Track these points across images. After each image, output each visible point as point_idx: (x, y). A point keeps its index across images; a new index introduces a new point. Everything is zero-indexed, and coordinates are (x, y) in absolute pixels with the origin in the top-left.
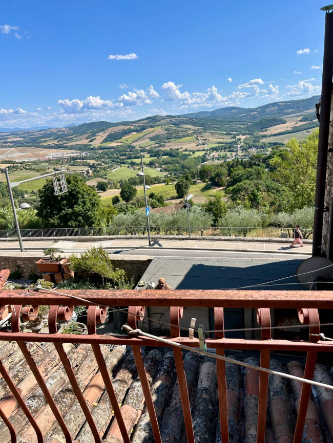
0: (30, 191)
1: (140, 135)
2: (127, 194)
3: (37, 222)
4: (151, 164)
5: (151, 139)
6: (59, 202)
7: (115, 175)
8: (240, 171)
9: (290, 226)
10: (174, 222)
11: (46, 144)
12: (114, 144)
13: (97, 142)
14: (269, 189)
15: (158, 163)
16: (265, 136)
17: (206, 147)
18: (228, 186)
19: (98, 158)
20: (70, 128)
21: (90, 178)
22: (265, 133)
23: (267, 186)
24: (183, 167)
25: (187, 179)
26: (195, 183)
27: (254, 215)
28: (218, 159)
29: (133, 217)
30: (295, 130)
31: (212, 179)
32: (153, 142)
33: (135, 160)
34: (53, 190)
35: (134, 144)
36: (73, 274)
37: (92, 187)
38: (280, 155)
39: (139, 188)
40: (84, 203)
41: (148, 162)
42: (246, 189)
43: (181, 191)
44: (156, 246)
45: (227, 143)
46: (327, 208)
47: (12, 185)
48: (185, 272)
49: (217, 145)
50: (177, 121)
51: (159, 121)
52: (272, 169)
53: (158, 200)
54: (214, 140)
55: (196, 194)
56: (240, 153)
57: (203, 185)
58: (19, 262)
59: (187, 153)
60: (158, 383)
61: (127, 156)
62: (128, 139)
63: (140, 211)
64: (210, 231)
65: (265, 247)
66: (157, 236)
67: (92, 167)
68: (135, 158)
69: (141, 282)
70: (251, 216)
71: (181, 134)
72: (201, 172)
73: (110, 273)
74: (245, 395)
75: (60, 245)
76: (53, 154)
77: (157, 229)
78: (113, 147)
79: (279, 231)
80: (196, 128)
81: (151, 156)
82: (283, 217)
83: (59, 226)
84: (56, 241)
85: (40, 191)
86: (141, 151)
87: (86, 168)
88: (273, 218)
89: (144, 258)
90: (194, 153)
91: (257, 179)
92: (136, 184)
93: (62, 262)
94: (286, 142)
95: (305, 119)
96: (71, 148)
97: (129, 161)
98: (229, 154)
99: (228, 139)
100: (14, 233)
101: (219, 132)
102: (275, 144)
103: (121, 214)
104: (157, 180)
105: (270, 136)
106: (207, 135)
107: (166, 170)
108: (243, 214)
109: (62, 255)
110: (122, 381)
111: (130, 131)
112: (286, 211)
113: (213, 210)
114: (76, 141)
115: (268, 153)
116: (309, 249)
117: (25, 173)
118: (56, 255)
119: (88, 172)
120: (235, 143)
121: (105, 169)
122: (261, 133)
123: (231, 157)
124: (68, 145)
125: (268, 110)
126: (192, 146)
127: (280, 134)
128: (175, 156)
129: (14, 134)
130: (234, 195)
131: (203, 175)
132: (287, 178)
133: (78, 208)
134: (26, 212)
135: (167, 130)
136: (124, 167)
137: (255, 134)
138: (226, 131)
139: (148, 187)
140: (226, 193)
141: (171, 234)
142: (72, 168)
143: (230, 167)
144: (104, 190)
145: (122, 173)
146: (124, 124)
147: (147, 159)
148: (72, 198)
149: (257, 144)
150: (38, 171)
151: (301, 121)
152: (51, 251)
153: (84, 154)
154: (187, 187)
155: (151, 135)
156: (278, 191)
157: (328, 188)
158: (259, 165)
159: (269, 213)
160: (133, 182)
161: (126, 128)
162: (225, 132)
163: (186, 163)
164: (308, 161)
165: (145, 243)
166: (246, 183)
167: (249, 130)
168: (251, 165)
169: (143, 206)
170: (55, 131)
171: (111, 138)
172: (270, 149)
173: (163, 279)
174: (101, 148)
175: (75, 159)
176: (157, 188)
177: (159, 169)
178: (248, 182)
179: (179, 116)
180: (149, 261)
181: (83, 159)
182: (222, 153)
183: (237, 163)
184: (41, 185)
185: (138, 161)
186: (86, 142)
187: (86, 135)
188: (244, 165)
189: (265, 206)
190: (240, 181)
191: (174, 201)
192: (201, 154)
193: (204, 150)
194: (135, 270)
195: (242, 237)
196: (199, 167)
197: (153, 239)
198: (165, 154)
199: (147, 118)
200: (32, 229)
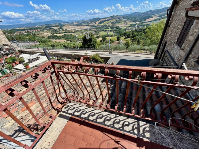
0: (80, 38)
1: (109, 22)
2: (104, 39)
3: (82, 46)
4: (111, 31)
5: (112, 23)
6: (87, 41)
7: (101, 34)
8: (136, 33)
9: (147, 50)
10: (116, 48)
11: (84, 25)
12: (101, 25)
13: (97, 24)
14: (143, 39)
15: (113, 30)
16: (145, 22)
17: (127, 26)
18: (132, 38)
19: (97, 29)
20: (90, 20)
21: (95, 35)
22: (145, 21)
23: (143, 38)
24: (120, 32)
25: (120, 35)
26: (122, 37)
27: (138, 47)
28: (130, 30)
29: (105, 46)
30: (155, 20)
31: (127, 36)
32: (112, 24)
34: (86, 38)
35: (107, 25)
36: (91, 59)
37: (95, 37)
38: (149, 29)
40: (93, 41)
42: (137, 39)
43: (118, 39)
44: (111, 54)
45: (133, 25)
46: (162, 45)
47: (76, 36)
48: (119, 61)
49: (130, 25)
50: (119, 17)
51: (114, 17)
52: (145, 33)
53: (112, 41)
54: (129, 23)
55: (123, 40)
56: (137, 28)
57: (125, 37)
58: (79, 56)
59: (121, 27)
60: (112, 86)
61: (104, 28)
62: (105, 23)
63: (107, 44)
64: (125, 51)
65: (140, 55)
66: (111, 51)
67: (95, 31)
68: (107, 29)
69: (108, 63)
70: (137, 47)
71: (120, 22)
72: (125, 33)
73: (100, 60)
74: (132, 90)
75: (88, 52)
76: (86, 28)
77: (111, 49)
78: (101, 26)
79: (144, 51)
80: (125, 20)
82: (146, 47)
83: (87, 47)
84: (87, 51)
85: (83, 38)
86: (108, 27)
87: (94, 32)
88: (143, 47)
90: (123, 27)
91: (140, 36)
92: (106, 37)
93: (89, 56)
94: (151, 24)
95: (159, 16)
96: (90, 26)
97: (105, 30)
98: (133, 28)
99: (134, 23)
100: (77, 49)
102: (148, 25)
103: (102, 45)
104: (112, 36)
105: (147, 22)
106: (128, 22)
107: (115, 33)
109: (89, 55)
110: (104, 84)
112: (147, 46)
113: (127, 44)
114: (91, 24)
115: (145, 28)
116: (153, 57)
117: (79, 33)
118: (87, 55)
119: (94, 33)
120: (136, 24)
121: (99, 32)
122: (144, 21)
123: (134, 29)
124: (89, 25)
125: (148, 13)
126: (123, 25)
127: (150, 21)
128: (117, 28)
129: (76, 22)
130: (133, 40)
131: (125, 34)
132: (149, 36)
133: (92, 43)
134: (79, 43)
135: (116, 20)
137: (142, 22)
139: (110, 37)
140: (131, 40)
141: (115, 51)
142: (90, 32)
143: (133, 32)
144: (98, 38)
145: (103, 33)
146: (104, 18)
147: (110, 29)
148: (90, 40)
149: (142, 25)
150: (82, 32)
151: (158, 17)
152: (86, 53)
154: (120, 38)
155: (111, 22)
156: (146, 40)
157: (164, 39)
158: (141, 32)
159: (142, 46)
160: (106, 36)
161: (105, 19)
162: (133, 21)
163: (120, 30)
164: (157, 30)
165: (108, 53)
166: (137, 37)
167: (141, 20)
168: (139, 32)
169: (108, 43)
170: (86, 21)
171: (101, 23)
172: (146, 27)
173: (113, 62)
174: (98, 26)
175: (91, 29)
176: (112, 38)
177: (113, 32)
178: (138, 37)
180: (110, 58)
181: (93, 29)
182: (131, 28)
184: (83, 36)
185: (107, 30)
186: (94, 24)
187: (94, 22)
188: (137, 32)
189: (141, 44)
190: (135, 36)
191: (116, 42)
192: (125, 28)
194: (106, 60)
195: (134, 52)
196: (124, 32)
197: (110, 52)
198: (115, 28)
199: (111, 16)
200: (81, 48)
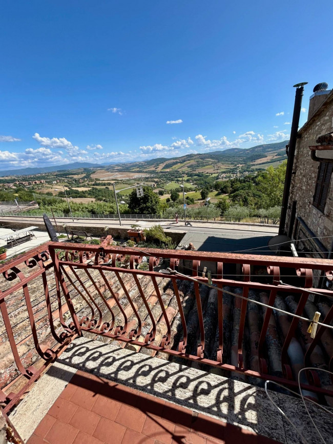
0: (125, 195)
1: (182, 165)
2: (174, 197)
3: (128, 210)
4: (188, 181)
5: (188, 167)
6: (139, 201)
7: (168, 187)
8: (238, 185)
9: (266, 217)
10: (199, 213)
11: (133, 170)
12: (168, 170)
13: (159, 169)
14: (254, 195)
15: (191, 180)
16: (254, 165)
17: (219, 171)
18: (231, 193)
19: (160, 178)
20: (145, 162)
21: (155, 188)
22: (254, 163)
23: (254, 194)
24: (206, 182)
25: (207, 189)
26: (212, 191)
27: (246, 210)
28: (226, 178)
29: (177, 209)
30: (272, 161)
31: (222, 189)
32: (189, 169)
33: (179, 179)
34: (136, 194)
35: (179, 170)
36: (145, 238)
37: (156, 193)
38: (262, 176)
39: (181, 194)
40: (152, 201)
41: (186, 180)
42: (241, 195)
43: (204, 196)
44: (189, 225)
45: (231, 169)
46: (290, 207)
47: (116, 192)
48: (204, 240)
49: (225, 170)
50: (202, 157)
51: (193, 157)
52: (257, 184)
53: (191, 201)
54: (223, 167)
55: (212, 197)
56: (239, 175)
57: (216, 192)
58: (119, 231)
59: (208, 174)
60: (187, 297)
61: (174, 176)
62: (176, 167)
63: (180, 206)
64: (219, 218)
65: (251, 228)
66: (189, 220)
67: (156, 182)
68: (179, 177)
69: (180, 244)
70: (243, 211)
71: (205, 164)
72: (216, 185)
73: (164, 239)
74: (234, 308)
75: (139, 223)
76: (137, 175)
77: (190, 217)
78: (167, 172)
79: (259, 220)
80: (214, 160)
81: (188, 176)
82: (262, 211)
83: (139, 213)
84: (137, 221)
85: (130, 195)
86: (183, 174)
87: (153, 183)
88: (256, 212)
89: (182, 232)
90: (212, 174)
91: (248, 189)
92: (179, 191)
93: (140, 232)
94: (266, 168)
95: (279, 155)
96: (146, 172)
97: (176, 179)
98: (232, 175)
99: (232, 167)
100: (117, 216)
101: (227, 163)
102: (259, 169)
103: (171, 208)
104: (190, 190)
105: (257, 165)
106: (219, 164)
107: (196, 184)
108: (239, 209)
109: (140, 228)
110: (168, 295)
111: (177, 163)
112: (264, 208)
113: (222, 207)
114: (148, 168)
115: (255, 175)
116: (277, 230)
117: (123, 186)
118: (137, 228)
119: (154, 185)
120: (236, 169)
121: (163, 183)
122: (251, 163)
123: (233, 177)
124: (145, 170)
125: (256, 150)
126: (211, 171)
127: (263, 163)
128: (201, 176)
129: (118, 165)
130: (234, 199)
131: (216, 187)
132: (266, 189)
133: (149, 204)
134: (123, 205)
135: (197, 162)
136: (173, 182)
137: (248, 164)
139: (185, 193)
140: (229, 197)
141: (197, 219)
142: (146, 183)
143: (232, 182)
144: (162, 195)
145: (172, 185)
146: (173, 159)
147: (186, 178)
148: (146, 199)
149: (249, 169)
150: (129, 184)
151: (276, 156)
152: (134, 226)
153: (152, 176)
154: (207, 194)
155: (188, 165)
156: (260, 196)
157: (291, 195)
158: (249, 182)
159: (254, 209)
160: (178, 190)
161: (175, 161)
162: (230, 163)
163: (207, 180)
164: (279, 179)
165: (183, 224)
166: (241, 192)
167: (245, 162)
168: (244, 182)
169: (182, 203)
170: (138, 163)
171: (167, 167)
172: (256, 172)
173: (192, 244)
174: (161, 172)
175: (148, 178)
176: (190, 194)
177: (192, 184)
178: (242, 191)
179: (204, 154)
180: (185, 234)
181: (152, 178)
182: (228, 175)
183: (236, 180)
184: (130, 192)
185: (180, 179)
186: (153, 169)
187: (154, 166)
188: (241, 181)
189: (252, 205)
190: (238, 190)
191: (200, 201)
192: (216, 175)
193: (217, 173)
194: (177, 238)
195: (237, 222)
196: (215, 182)
197: (187, 222)
198: (196, 175)
199: (187, 156)
200: (126, 214)
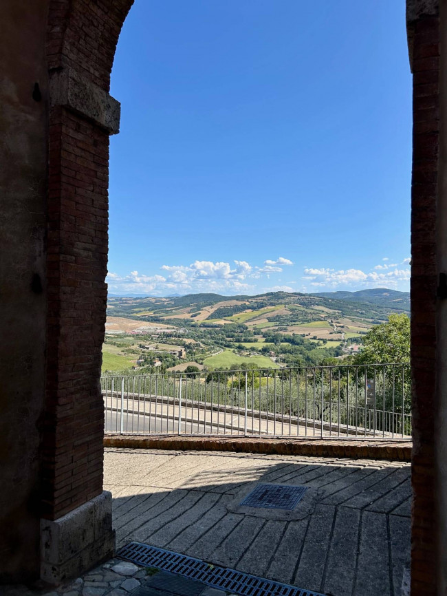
1: (256, 313)
4: (265, 351)
5: (270, 320)
7: (214, 361)
11: (139, 315)
12: (222, 322)
13: (201, 318)
15: (273, 350)
17: (343, 336)
19: (198, 337)
20: (171, 299)
21: (182, 361)
24: (308, 359)
32: (273, 324)
33: (244, 344)
35: (247, 324)
41: (260, 348)
49: (359, 335)
50: (306, 301)
51: (283, 298)
54: (355, 328)
59: (316, 341)
61: (235, 338)
62: (240, 317)
67: (187, 347)
68: (245, 341)
71: (310, 317)
76: (144, 327)
78: (219, 326)
80: (331, 311)
81: (266, 341)
86: (255, 334)
87: (179, 348)
90: (325, 342)
96: (169, 321)
97: (237, 344)
101: (363, 319)
106: (345, 321)
107: (284, 361)
111: (244, 308)
114: (176, 314)
119: (181, 353)
121: (203, 351)
124: (165, 318)
126: (324, 334)
128: (298, 344)
135: (292, 310)
136: (228, 351)
138: (372, 318)
142: (162, 346)
145: (225, 359)
146: (237, 298)
147: (261, 344)
150: (119, 346)
153: (181, 331)
155: (270, 315)
161: (240, 303)
162: (371, 320)
163: (311, 354)
170: (153, 301)
171: (220, 314)
174: (205, 326)
175: (169, 335)
177: (274, 359)
179: (310, 295)
181: (179, 337)
185: (248, 345)
186: (187, 316)
187: (189, 309)
192: (336, 344)
193: (339, 340)
198: (286, 340)
199: (268, 294)
